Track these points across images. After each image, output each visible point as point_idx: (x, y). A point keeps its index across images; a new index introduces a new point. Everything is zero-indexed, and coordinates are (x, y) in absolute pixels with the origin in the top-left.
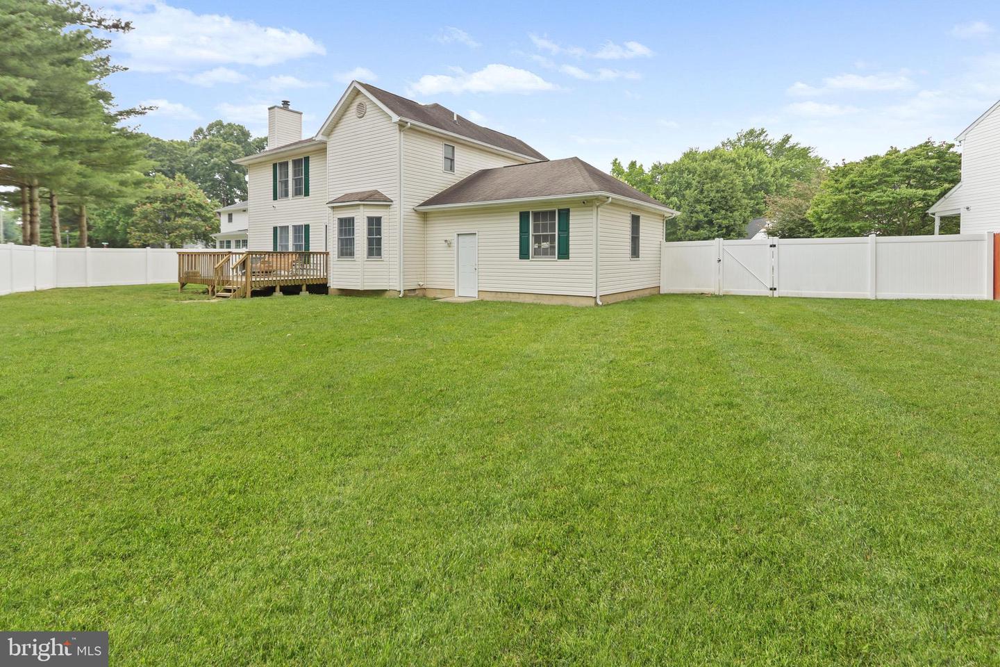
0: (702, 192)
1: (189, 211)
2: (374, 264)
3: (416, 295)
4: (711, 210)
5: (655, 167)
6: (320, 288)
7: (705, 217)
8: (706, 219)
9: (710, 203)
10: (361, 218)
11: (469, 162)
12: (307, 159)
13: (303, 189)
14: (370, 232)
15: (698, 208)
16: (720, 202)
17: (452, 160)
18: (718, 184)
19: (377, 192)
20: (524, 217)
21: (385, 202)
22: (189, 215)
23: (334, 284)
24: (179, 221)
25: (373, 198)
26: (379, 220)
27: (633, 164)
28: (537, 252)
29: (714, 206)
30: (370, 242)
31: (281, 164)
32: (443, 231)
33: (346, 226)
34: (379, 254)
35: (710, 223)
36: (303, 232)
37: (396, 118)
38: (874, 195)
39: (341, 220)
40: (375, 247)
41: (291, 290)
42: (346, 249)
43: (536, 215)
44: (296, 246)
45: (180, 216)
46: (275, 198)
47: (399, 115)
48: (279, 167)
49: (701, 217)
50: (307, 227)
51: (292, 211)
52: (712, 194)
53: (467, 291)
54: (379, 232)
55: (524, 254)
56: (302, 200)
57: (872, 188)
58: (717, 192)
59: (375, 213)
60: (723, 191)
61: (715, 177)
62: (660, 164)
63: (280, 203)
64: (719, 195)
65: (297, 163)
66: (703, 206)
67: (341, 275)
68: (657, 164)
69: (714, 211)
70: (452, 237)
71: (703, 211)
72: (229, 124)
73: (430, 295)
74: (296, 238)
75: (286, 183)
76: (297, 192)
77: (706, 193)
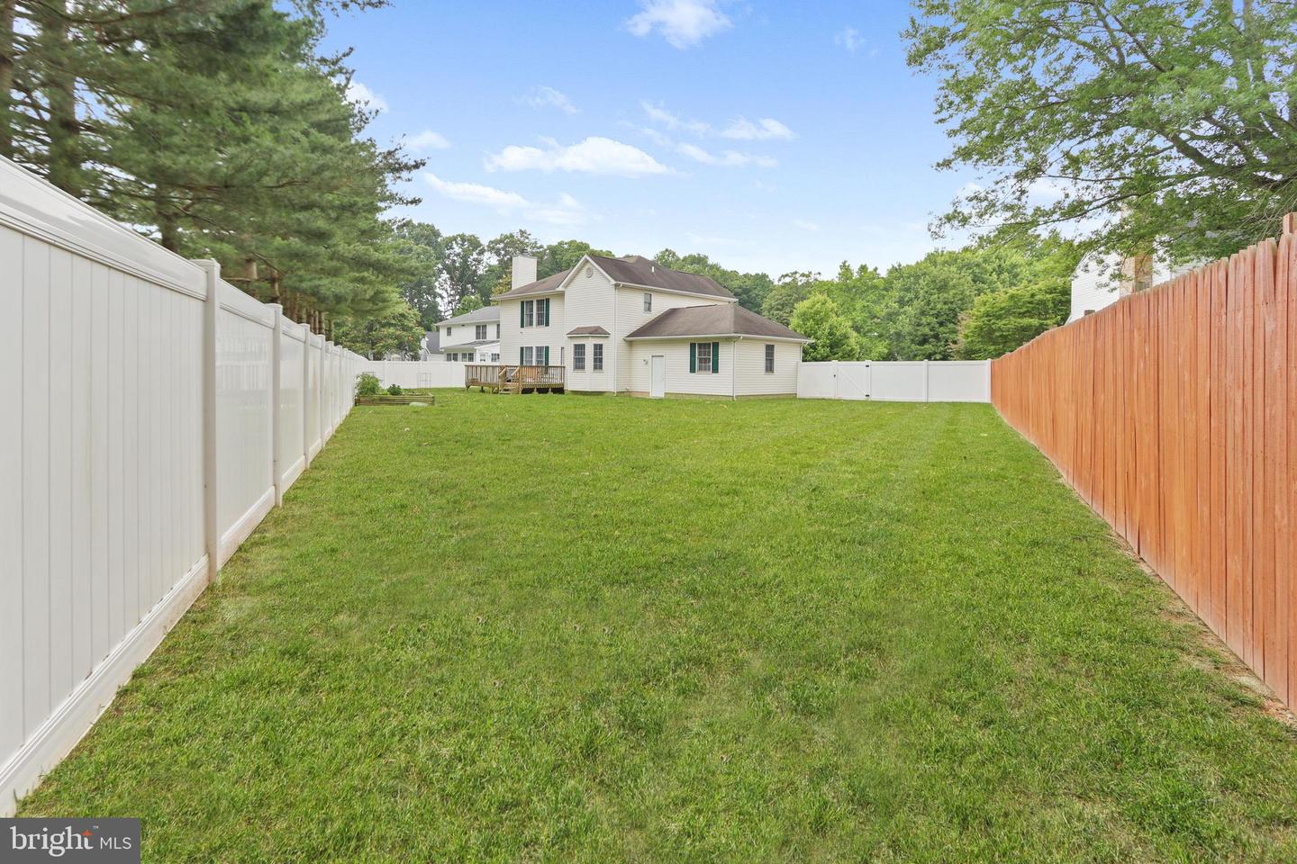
0: (928, 303)
1: (393, 322)
2: (598, 375)
3: (625, 394)
4: (938, 323)
5: (894, 270)
6: (559, 390)
7: (931, 330)
8: (932, 333)
9: (937, 316)
10: (589, 345)
11: (662, 304)
12: (548, 300)
13: (544, 320)
14: (595, 354)
15: (924, 320)
16: (947, 315)
17: (650, 304)
18: (946, 295)
19: (599, 328)
20: (693, 346)
21: (604, 334)
22: (395, 325)
23: (569, 387)
24: (386, 331)
25: (597, 332)
26: (601, 346)
27: (863, 268)
28: (700, 369)
29: (941, 319)
30: (595, 360)
31: (527, 302)
32: (643, 354)
33: (580, 350)
34: (601, 368)
35: (936, 337)
36: (544, 352)
37: (613, 282)
38: (1001, 323)
39: (576, 346)
40: (598, 363)
41: (543, 391)
42: (579, 364)
43: (700, 345)
44: (538, 362)
45: (383, 326)
46: (522, 326)
47: (616, 280)
48: (526, 305)
49: (927, 330)
50: (547, 348)
51: (535, 336)
52: (939, 306)
53: (657, 392)
54: (601, 354)
55: (692, 370)
56: (543, 329)
57: (999, 317)
58: (945, 303)
59: (598, 341)
60: (952, 303)
61: (943, 287)
62: (900, 265)
63: (526, 330)
64: (947, 307)
65: (540, 302)
66: (929, 319)
67: (574, 381)
68: (896, 266)
69: (941, 324)
70: (648, 357)
71: (929, 324)
72: (420, 225)
73: (634, 395)
74: (539, 356)
75: (531, 316)
76: (540, 323)
77: (932, 304)
